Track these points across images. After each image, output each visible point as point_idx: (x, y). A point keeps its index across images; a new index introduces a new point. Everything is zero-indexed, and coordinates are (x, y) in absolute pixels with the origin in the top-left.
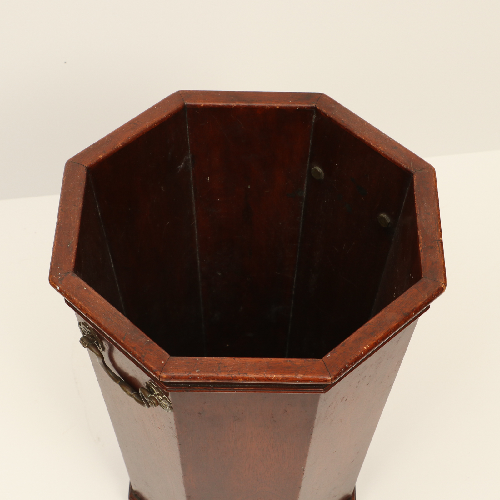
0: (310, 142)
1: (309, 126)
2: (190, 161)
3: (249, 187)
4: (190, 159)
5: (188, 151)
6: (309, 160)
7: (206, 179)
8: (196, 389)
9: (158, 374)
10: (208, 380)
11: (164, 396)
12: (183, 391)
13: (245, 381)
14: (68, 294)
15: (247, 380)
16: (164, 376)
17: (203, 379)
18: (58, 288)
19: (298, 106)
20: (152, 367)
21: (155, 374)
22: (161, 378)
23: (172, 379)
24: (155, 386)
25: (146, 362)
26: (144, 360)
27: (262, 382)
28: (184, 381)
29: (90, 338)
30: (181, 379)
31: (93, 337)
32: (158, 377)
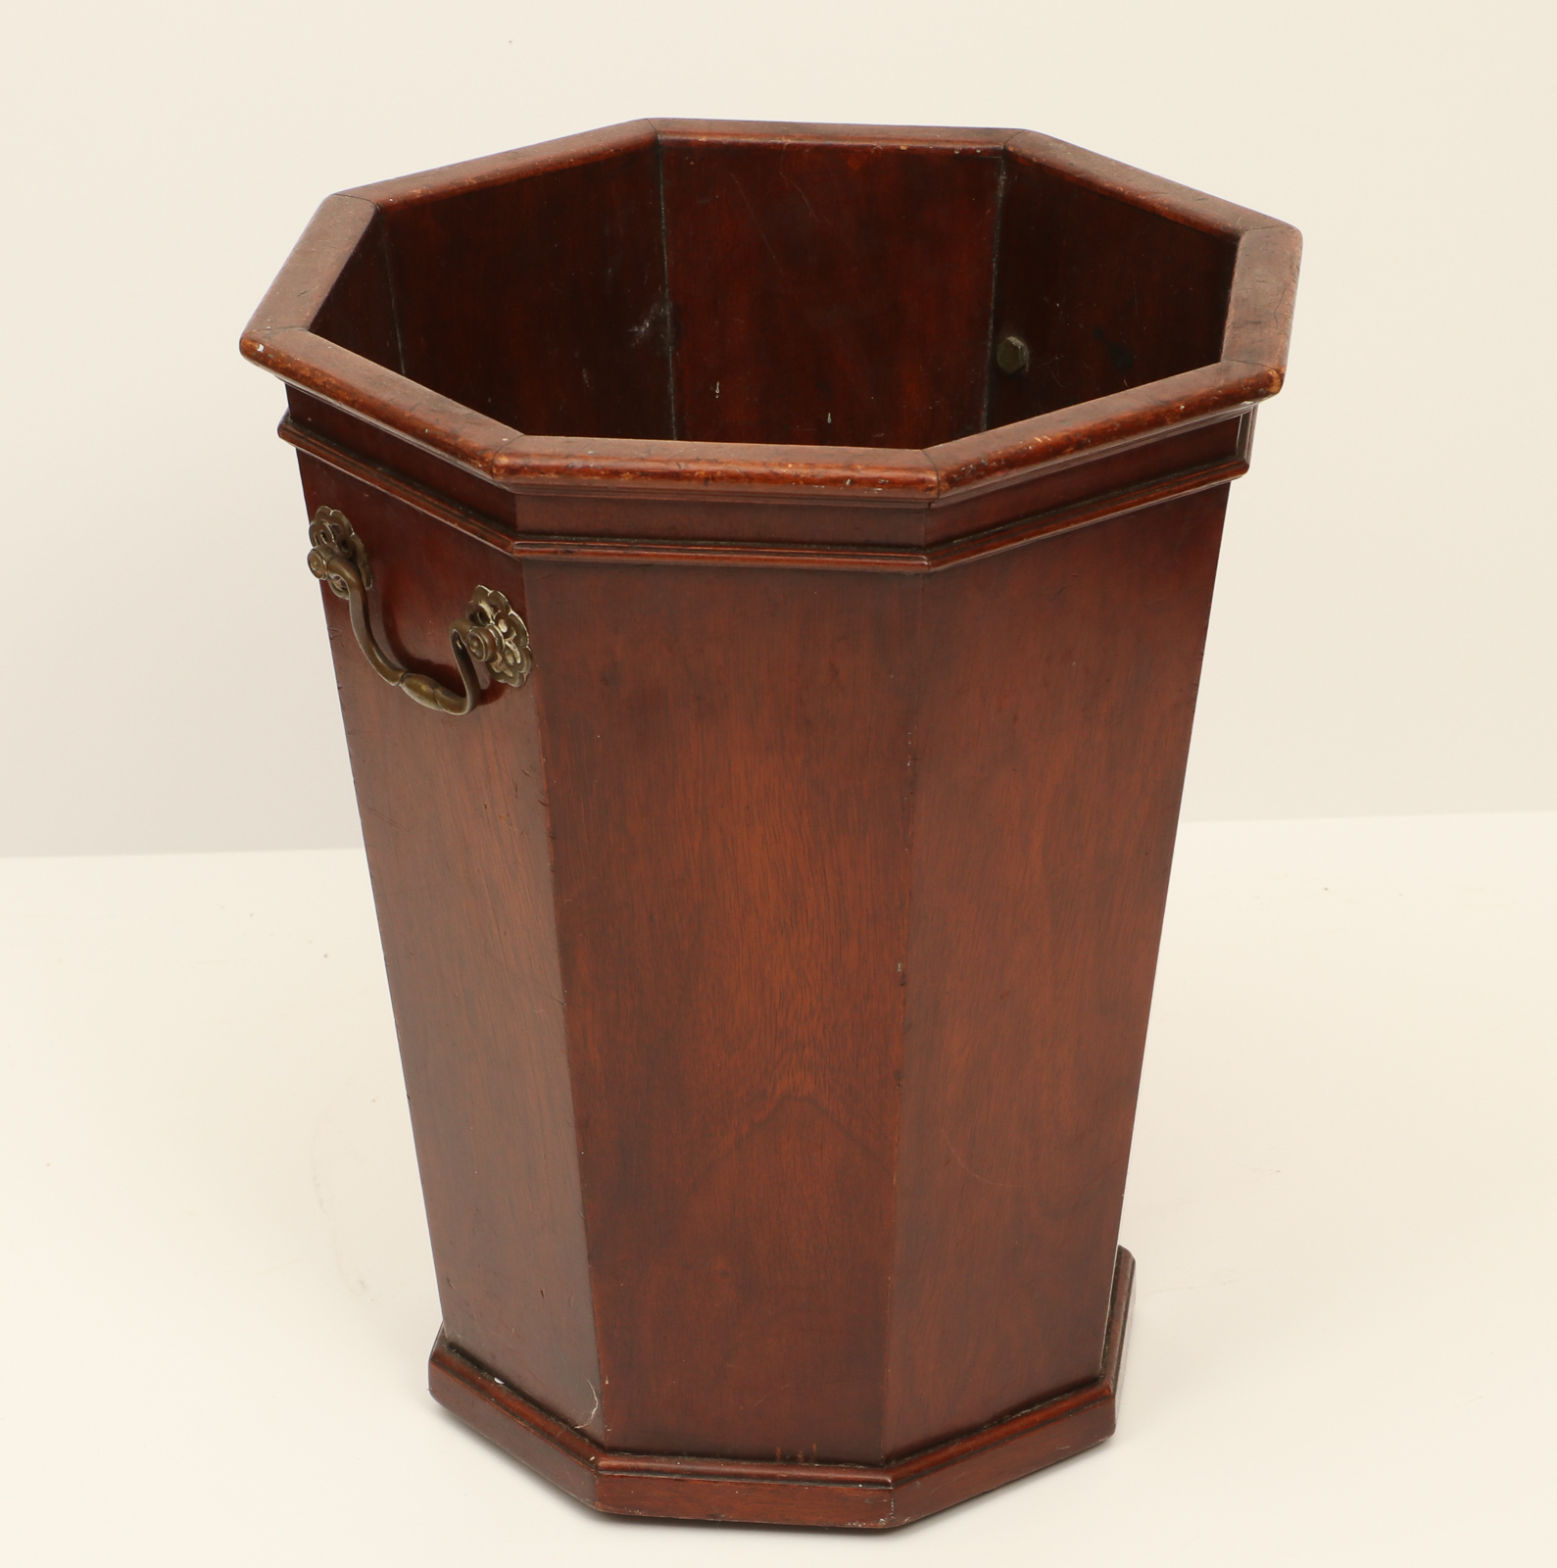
0: (994, 265)
1: (989, 211)
2: (669, 325)
3: (829, 420)
4: (668, 320)
5: (664, 290)
6: (991, 327)
7: (712, 389)
8: (591, 547)
9: (489, 456)
10: (615, 473)
11: (512, 612)
12: (555, 552)
13: (713, 479)
14: (283, 355)
15: (719, 474)
16: (504, 461)
17: (604, 469)
18: (261, 348)
19: (958, 147)
20: (476, 445)
21: (482, 460)
22: (496, 466)
23: (522, 467)
24: (490, 592)
25: (460, 440)
26: (456, 437)
27: (759, 488)
28: (554, 479)
29: (336, 549)
30: (547, 470)
31: (344, 543)
32: (489, 467)
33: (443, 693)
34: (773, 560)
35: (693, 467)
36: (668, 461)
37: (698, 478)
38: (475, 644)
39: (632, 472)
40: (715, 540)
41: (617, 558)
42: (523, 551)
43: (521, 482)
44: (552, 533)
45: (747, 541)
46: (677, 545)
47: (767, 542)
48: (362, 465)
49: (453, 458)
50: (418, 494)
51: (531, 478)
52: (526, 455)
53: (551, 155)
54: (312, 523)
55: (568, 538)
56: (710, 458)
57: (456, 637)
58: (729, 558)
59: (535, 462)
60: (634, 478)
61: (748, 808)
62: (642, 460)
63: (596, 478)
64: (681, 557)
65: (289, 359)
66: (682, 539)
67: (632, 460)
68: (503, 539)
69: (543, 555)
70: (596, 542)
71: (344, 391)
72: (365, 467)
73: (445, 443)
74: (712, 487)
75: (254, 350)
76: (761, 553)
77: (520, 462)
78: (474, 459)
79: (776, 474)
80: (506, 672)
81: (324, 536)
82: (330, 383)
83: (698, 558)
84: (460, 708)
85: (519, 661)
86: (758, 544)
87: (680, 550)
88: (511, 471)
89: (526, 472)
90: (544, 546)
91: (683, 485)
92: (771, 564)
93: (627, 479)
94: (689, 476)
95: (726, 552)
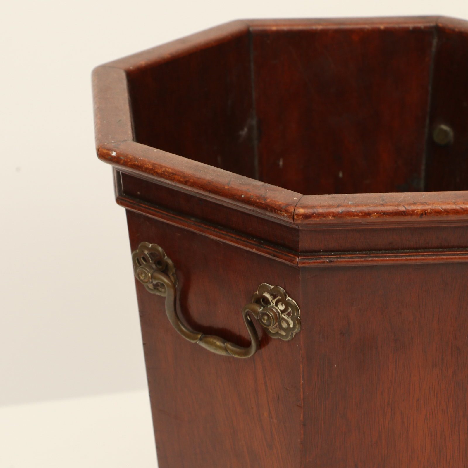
1: (427, 59)
2: (255, 129)
4: (255, 126)
5: (253, 111)
6: (428, 121)
7: (278, 162)
8: (344, 258)
9: (291, 209)
10: (368, 214)
11: (288, 298)
12: (324, 262)
13: (426, 214)
14: (131, 157)
15: (429, 211)
16: (302, 211)
17: (361, 212)
18: (114, 154)
19: (411, 26)
20: (280, 203)
21: (287, 211)
22: (296, 214)
23: (313, 214)
24: (272, 287)
25: (269, 200)
26: (265, 198)
27: (452, 217)
28: (331, 220)
29: (154, 266)
30: (328, 214)
31: (159, 262)
32: (292, 216)
33: (232, 346)
34: (451, 259)
35: (413, 207)
36: (398, 205)
37: (417, 214)
38: (266, 318)
39: (377, 213)
40: (415, 249)
41: (359, 263)
42: (304, 263)
43: (311, 222)
44: (319, 251)
45: (434, 248)
46: (395, 253)
47: (445, 248)
48: (180, 218)
49: (263, 211)
50: (224, 232)
51: (318, 220)
52: (313, 207)
53: (202, 40)
54: (134, 252)
55: (329, 253)
56: (421, 202)
57: (247, 314)
58: (425, 259)
59: (321, 211)
60: (379, 216)
61: (418, 400)
62: (383, 205)
63: (356, 218)
64: (397, 260)
65: (136, 159)
66: (395, 249)
67: (377, 206)
68: (291, 257)
69: (316, 264)
70: (346, 255)
71: (179, 175)
72: (183, 219)
73: (257, 203)
74: (425, 219)
75: (110, 155)
76: (443, 255)
77: (310, 211)
78: (281, 211)
79: (463, 209)
80: (280, 332)
81: (144, 258)
82: (167, 172)
83: (407, 260)
84: (246, 354)
85: (292, 326)
86: (440, 250)
87: (396, 256)
88: (306, 216)
89: (315, 217)
90: (317, 259)
91: (408, 218)
92: (449, 261)
93: (374, 217)
94: (412, 213)
95: (423, 255)
